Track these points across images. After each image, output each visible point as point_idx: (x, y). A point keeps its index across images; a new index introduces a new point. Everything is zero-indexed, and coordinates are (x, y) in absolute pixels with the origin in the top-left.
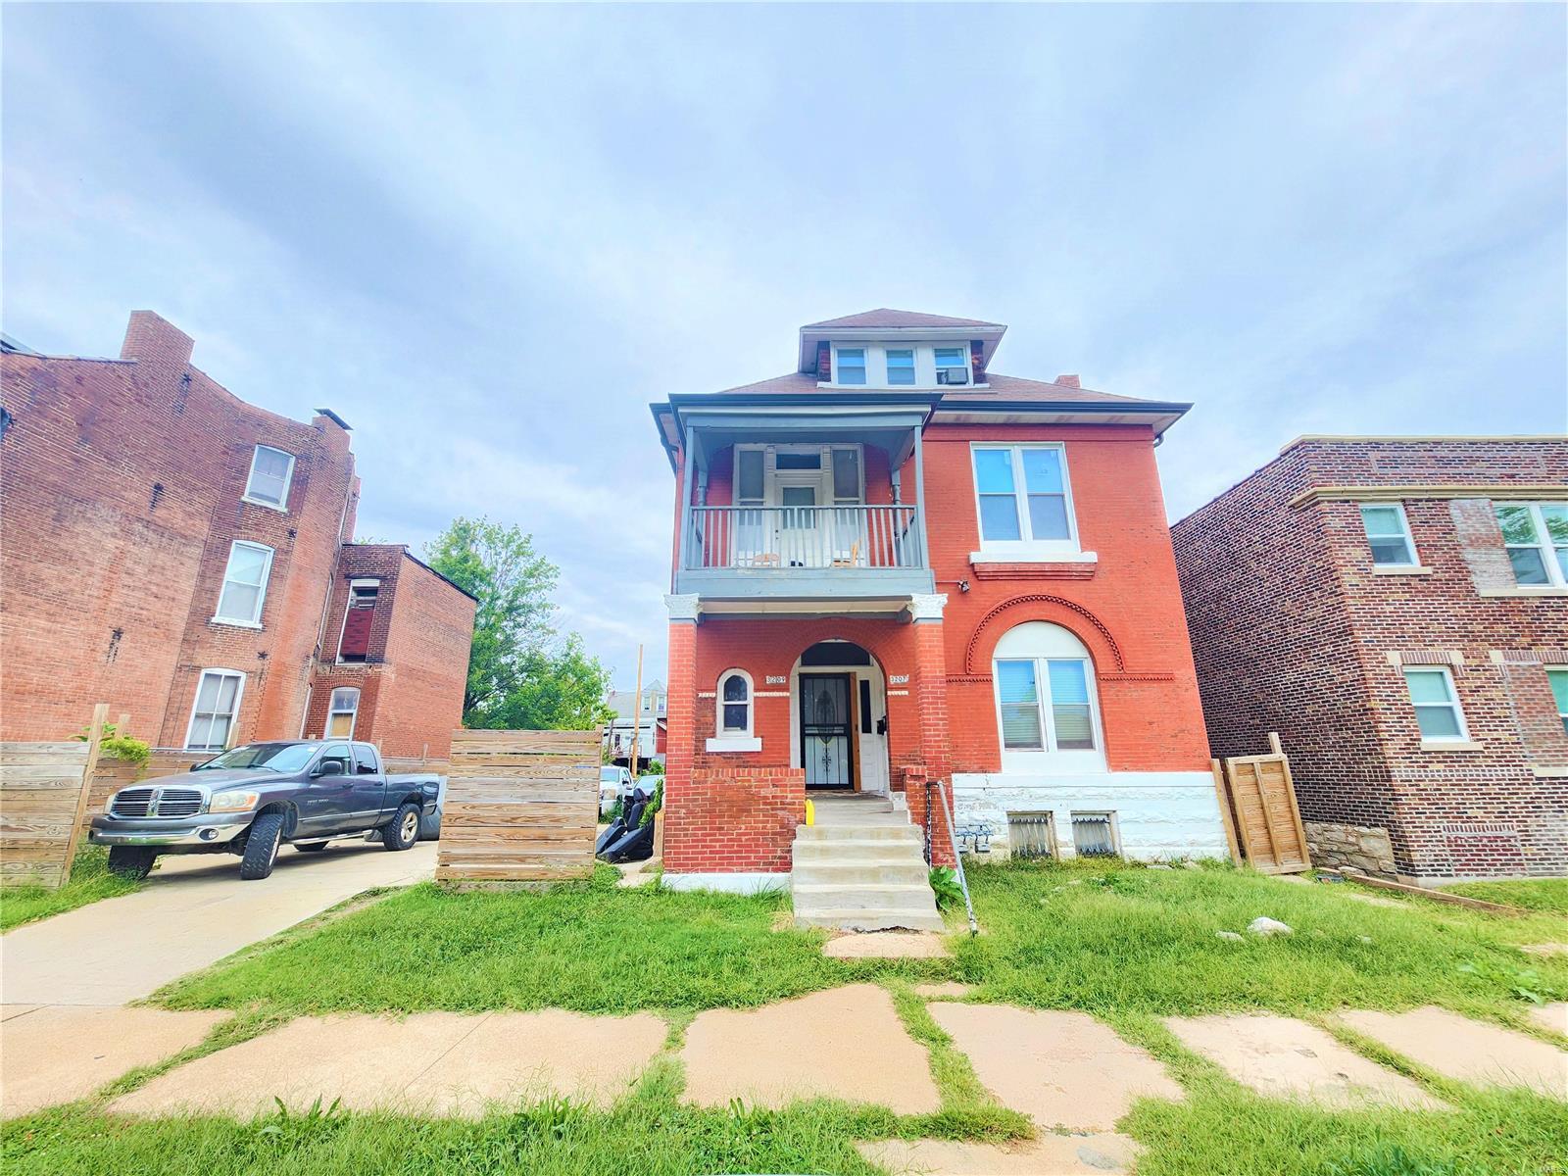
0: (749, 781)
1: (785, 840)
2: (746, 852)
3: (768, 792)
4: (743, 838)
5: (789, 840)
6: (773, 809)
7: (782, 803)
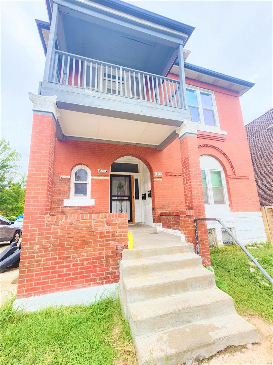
0: (90, 222)
1: (114, 260)
2: (87, 272)
3: (104, 229)
4: (85, 263)
5: (117, 260)
6: (106, 241)
7: (113, 236)
